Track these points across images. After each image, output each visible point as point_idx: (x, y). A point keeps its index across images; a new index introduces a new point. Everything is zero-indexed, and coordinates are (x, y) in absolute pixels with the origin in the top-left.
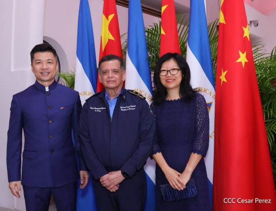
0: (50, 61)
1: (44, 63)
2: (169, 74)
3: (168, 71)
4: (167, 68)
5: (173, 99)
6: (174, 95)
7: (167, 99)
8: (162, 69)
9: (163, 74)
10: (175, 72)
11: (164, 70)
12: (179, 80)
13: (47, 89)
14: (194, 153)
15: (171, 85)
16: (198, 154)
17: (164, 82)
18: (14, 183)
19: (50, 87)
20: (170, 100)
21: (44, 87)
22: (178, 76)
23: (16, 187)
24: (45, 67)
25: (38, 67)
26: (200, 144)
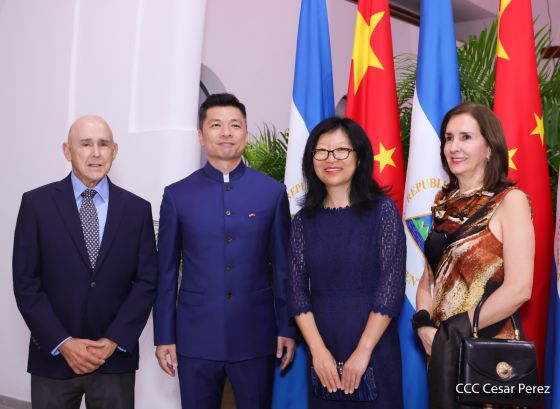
0: (236, 123)
1: (226, 125)
2: (331, 158)
3: (329, 152)
4: (329, 146)
5: (337, 207)
6: (340, 199)
7: (326, 206)
8: (319, 147)
9: (319, 156)
10: (344, 154)
11: (323, 150)
12: (350, 170)
13: (226, 179)
14: (376, 312)
15: (334, 179)
16: (382, 314)
17: (320, 172)
18: (164, 348)
19: (232, 175)
20: (331, 207)
21: (220, 175)
22: (348, 163)
23: (168, 356)
24: (227, 133)
25: (214, 133)
26: (387, 296)
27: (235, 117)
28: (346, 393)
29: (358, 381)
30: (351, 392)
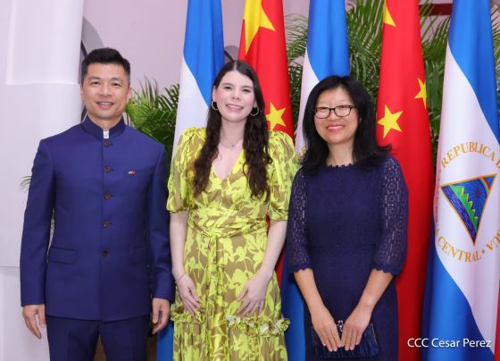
0: (117, 82)
1: (106, 84)
2: (333, 116)
3: (330, 110)
4: (330, 104)
5: (340, 165)
6: (343, 157)
7: (329, 164)
8: (320, 105)
9: (321, 114)
10: (346, 111)
11: (324, 108)
12: (353, 126)
13: (106, 135)
14: (378, 269)
15: (337, 137)
16: (385, 272)
17: (321, 131)
18: (34, 308)
20: (334, 165)
21: (100, 131)
22: (351, 119)
23: (36, 316)
24: (106, 92)
25: (94, 91)
26: (390, 254)
27: (116, 76)
28: (347, 349)
29: (360, 337)
30: (352, 348)
